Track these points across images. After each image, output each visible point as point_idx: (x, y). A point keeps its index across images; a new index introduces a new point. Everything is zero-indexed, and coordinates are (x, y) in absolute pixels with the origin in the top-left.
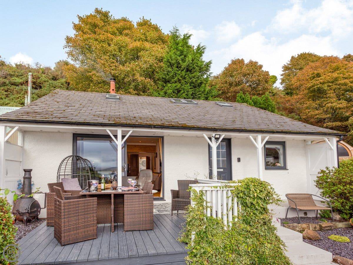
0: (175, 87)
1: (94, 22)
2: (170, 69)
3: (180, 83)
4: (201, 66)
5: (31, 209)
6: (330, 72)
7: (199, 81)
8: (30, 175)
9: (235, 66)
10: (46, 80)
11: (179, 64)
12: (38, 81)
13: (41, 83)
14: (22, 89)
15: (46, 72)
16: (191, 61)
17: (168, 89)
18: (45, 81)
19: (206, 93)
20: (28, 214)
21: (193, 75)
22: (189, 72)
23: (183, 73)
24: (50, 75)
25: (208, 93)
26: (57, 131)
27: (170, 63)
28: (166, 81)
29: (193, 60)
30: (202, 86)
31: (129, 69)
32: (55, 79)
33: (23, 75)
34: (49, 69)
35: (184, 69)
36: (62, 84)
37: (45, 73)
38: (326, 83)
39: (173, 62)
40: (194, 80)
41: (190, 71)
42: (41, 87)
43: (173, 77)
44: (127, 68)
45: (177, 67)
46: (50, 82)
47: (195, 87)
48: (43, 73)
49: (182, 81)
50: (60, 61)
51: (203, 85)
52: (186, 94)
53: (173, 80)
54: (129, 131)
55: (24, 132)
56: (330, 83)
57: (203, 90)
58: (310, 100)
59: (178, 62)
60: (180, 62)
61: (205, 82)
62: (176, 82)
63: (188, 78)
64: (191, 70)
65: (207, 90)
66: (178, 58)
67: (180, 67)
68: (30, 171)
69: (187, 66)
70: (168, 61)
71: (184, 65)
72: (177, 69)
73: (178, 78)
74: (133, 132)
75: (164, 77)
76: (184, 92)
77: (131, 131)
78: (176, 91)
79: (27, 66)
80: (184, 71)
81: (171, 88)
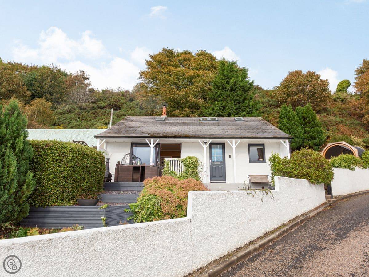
0: (221, 104)
1: (161, 60)
2: (217, 91)
3: (225, 101)
4: (244, 85)
5: (108, 176)
8: (109, 161)
9: (291, 78)
10: (125, 102)
11: (224, 86)
12: (118, 103)
13: (120, 105)
14: (106, 112)
15: (126, 94)
17: (215, 107)
18: (123, 103)
19: (250, 107)
20: (107, 178)
21: (236, 94)
22: (232, 92)
23: (228, 93)
24: (128, 97)
26: (123, 141)
27: (217, 85)
28: (214, 100)
31: (184, 93)
32: (132, 100)
33: (107, 99)
34: (127, 92)
36: (136, 105)
37: (124, 96)
39: (219, 85)
40: (237, 98)
41: (234, 91)
42: (120, 109)
43: (219, 97)
44: (183, 92)
45: (223, 88)
46: (128, 103)
47: (239, 103)
48: (123, 95)
49: (227, 99)
50: (137, 84)
51: (247, 101)
52: (231, 110)
53: (219, 99)
54: (157, 140)
55: (107, 143)
57: (247, 105)
59: (223, 84)
60: (225, 84)
62: (222, 100)
63: (232, 96)
67: (226, 88)
68: (109, 159)
69: (231, 87)
70: (215, 84)
71: (228, 87)
72: (223, 90)
73: (223, 97)
74: (160, 140)
75: (213, 97)
77: (158, 140)
78: (222, 107)
79: (111, 91)
80: (229, 91)
81: (218, 106)
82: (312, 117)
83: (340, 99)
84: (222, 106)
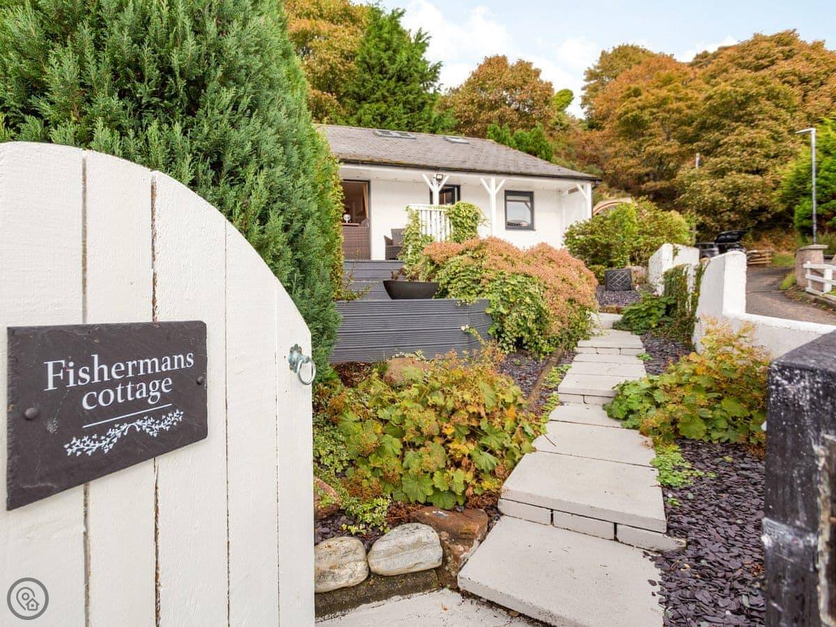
0: (377, 109)
2: (367, 76)
3: (385, 102)
4: (424, 70)
6: (657, 87)
7: (420, 100)
9: (489, 71)
11: (384, 66)
16: (406, 63)
17: (364, 114)
19: (432, 122)
21: (409, 87)
22: (401, 83)
23: (392, 84)
25: (435, 122)
27: (367, 63)
28: (361, 99)
29: (408, 60)
30: (425, 109)
35: (393, 77)
38: (647, 107)
39: (373, 62)
40: (411, 97)
41: (404, 80)
43: (373, 91)
45: (381, 72)
47: (412, 110)
49: (390, 99)
51: (427, 108)
52: (396, 124)
53: (373, 97)
56: (654, 107)
57: (426, 116)
58: (621, 138)
59: (383, 62)
60: (387, 62)
61: (430, 102)
62: (378, 101)
63: (399, 93)
64: (406, 78)
65: (434, 116)
66: (383, 55)
67: (386, 73)
69: (399, 71)
70: (364, 60)
71: (392, 69)
72: (380, 76)
73: (382, 94)
75: (357, 90)
76: (393, 120)
78: (379, 117)
80: (394, 79)
81: (370, 114)
82: (546, 153)
83: (561, 125)
84: (379, 115)
